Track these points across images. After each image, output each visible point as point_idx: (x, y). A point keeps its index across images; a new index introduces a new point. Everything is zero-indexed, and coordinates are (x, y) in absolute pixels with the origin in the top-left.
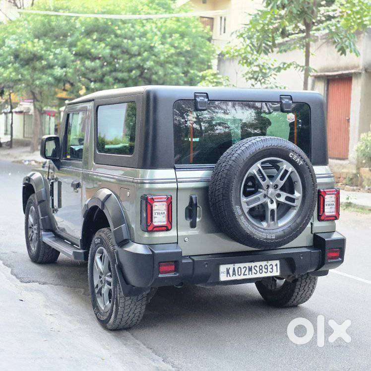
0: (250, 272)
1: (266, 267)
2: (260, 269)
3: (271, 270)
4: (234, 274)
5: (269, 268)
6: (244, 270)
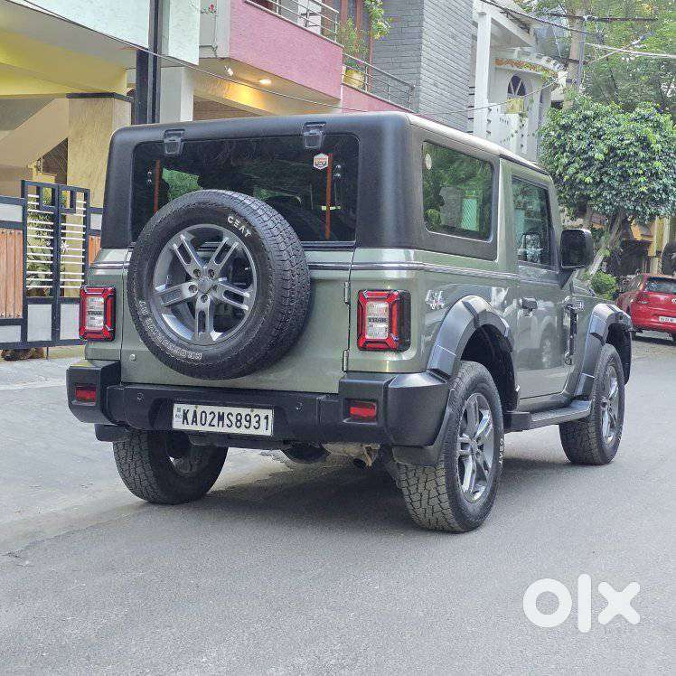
0: (221, 423)
1: (248, 418)
2: (238, 421)
3: (257, 425)
4: (194, 421)
5: (254, 421)
6: (210, 418)
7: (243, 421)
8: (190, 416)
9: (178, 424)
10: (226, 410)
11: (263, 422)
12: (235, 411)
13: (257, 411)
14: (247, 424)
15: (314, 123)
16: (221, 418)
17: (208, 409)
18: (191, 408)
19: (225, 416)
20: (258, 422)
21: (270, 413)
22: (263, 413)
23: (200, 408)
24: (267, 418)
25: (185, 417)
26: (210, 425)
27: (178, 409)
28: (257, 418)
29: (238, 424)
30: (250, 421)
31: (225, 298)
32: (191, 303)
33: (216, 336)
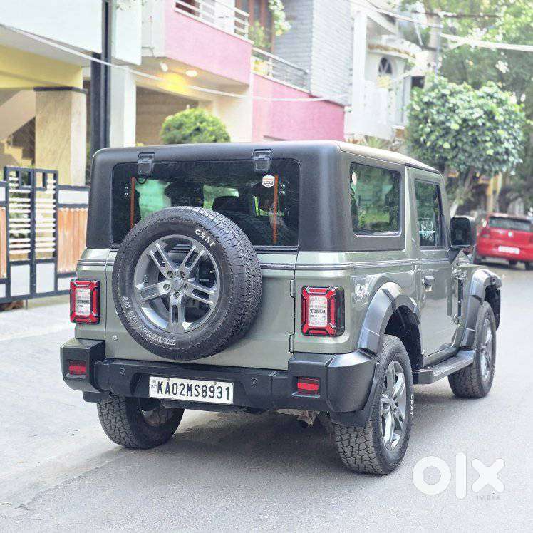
0: (189, 393)
1: (212, 389)
2: (203, 391)
4: (168, 391)
5: (217, 392)
6: (180, 388)
7: (208, 392)
8: (164, 387)
9: (153, 393)
10: (194, 382)
11: (225, 393)
12: (201, 383)
13: (219, 384)
14: (212, 394)
15: (262, 150)
16: (190, 389)
17: (179, 381)
18: (164, 380)
19: (193, 388)
20: (221, 393)
21: (230, 385)
22: (224, 385)
23: (172, 381)
24: (227, 389)
25: (160, 388)
26: (181, 394)
27: (154, 381)
28: (220, 390)
29: (204, 394)
30: (213, 392)
31: (194, 296)
32: (165, 299)
33: (186, 325)
